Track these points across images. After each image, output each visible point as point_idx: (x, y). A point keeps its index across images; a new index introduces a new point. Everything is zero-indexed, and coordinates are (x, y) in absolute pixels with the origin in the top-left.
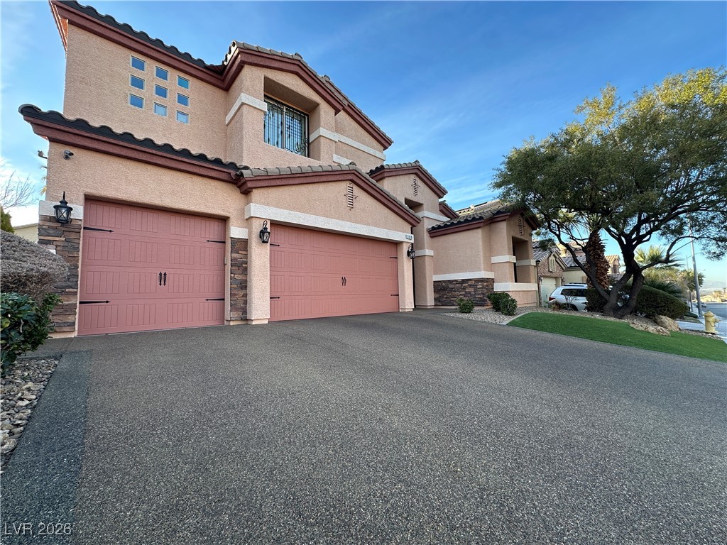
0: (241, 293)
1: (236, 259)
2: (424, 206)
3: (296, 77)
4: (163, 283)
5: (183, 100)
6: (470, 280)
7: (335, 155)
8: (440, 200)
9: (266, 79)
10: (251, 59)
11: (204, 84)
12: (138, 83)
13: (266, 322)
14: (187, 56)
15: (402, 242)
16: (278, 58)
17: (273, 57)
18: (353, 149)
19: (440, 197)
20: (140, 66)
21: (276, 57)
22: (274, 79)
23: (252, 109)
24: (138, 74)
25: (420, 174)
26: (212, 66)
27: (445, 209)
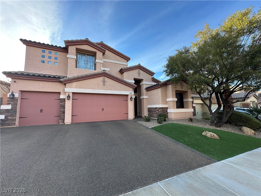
0: (63, 114)
1: (62, 105)
2: (144, 80)
3: (87, 45)
4: (41, 112)
5: (56, 58)
6: (157, 108)
7: (102, 68)
8: (152, 77)
9: (76, 48)
10: (70, 44)
11: (62, 53)
12: (43, 57)
13: (70, 123)
14: (56, 46)
15: (128, 95)
16: (79, 41)
17: (77, 42)
18: (113, 64)
19: (152, 76)
20: (44, 52)
21: (78, 42)
22: (79, 48)
23: (71, 59)
24: (44, 54)
25: (141, 68)
26: (63, 47)
27: (154, 80)
